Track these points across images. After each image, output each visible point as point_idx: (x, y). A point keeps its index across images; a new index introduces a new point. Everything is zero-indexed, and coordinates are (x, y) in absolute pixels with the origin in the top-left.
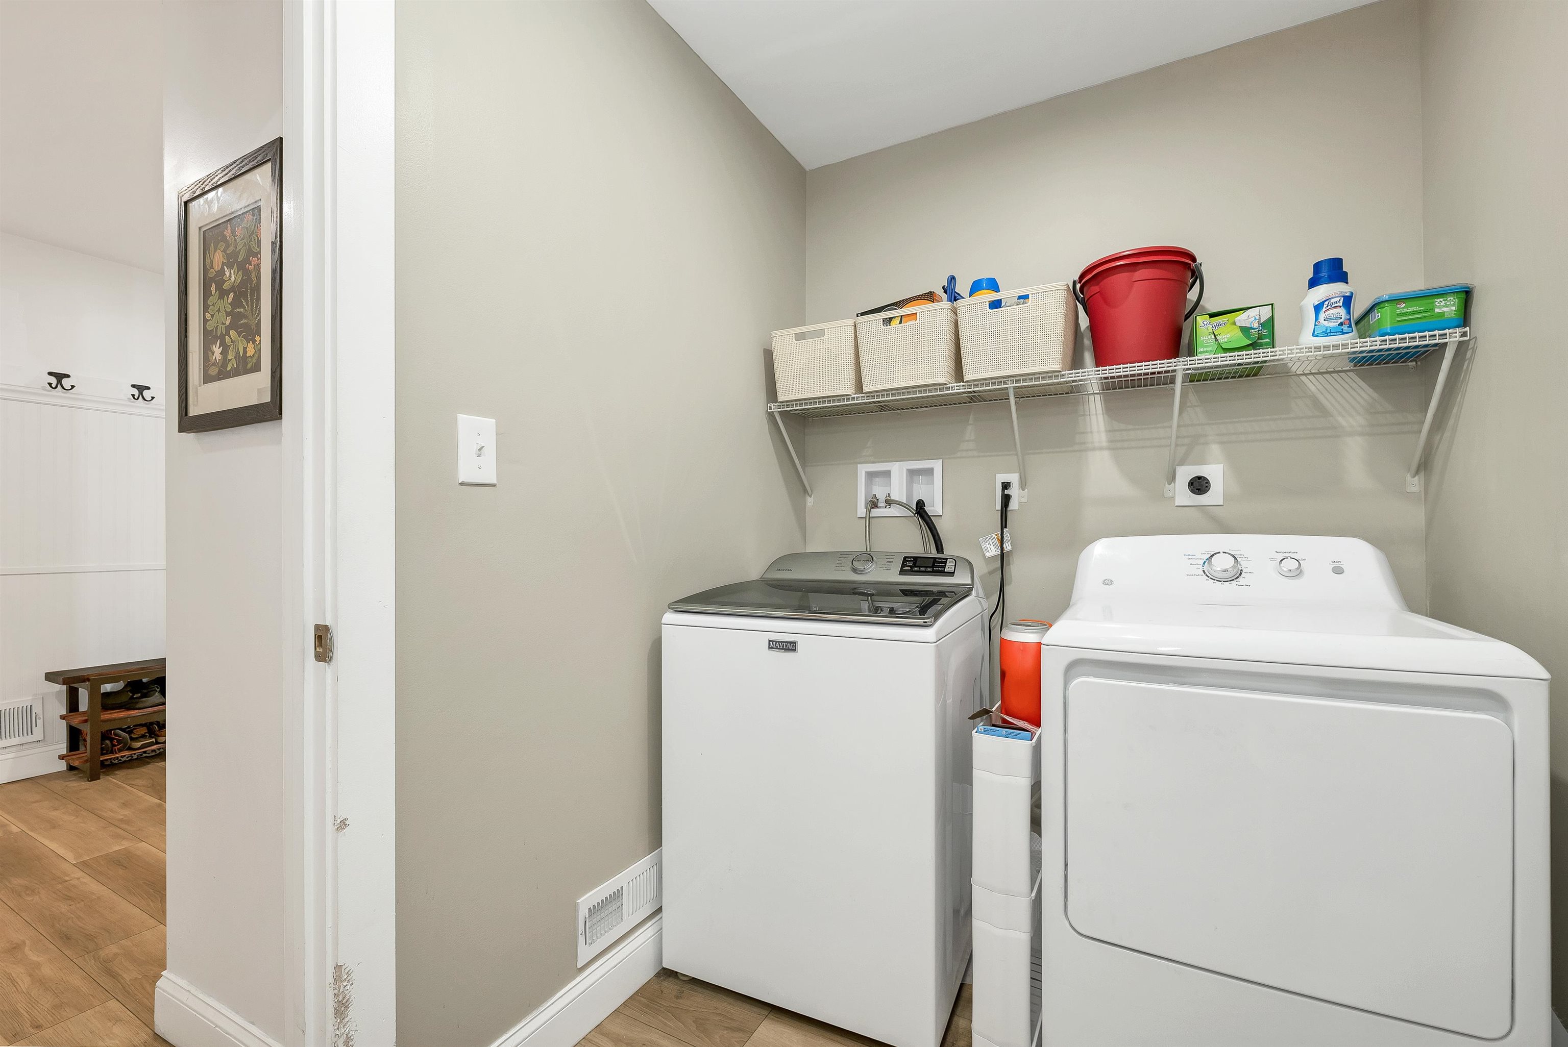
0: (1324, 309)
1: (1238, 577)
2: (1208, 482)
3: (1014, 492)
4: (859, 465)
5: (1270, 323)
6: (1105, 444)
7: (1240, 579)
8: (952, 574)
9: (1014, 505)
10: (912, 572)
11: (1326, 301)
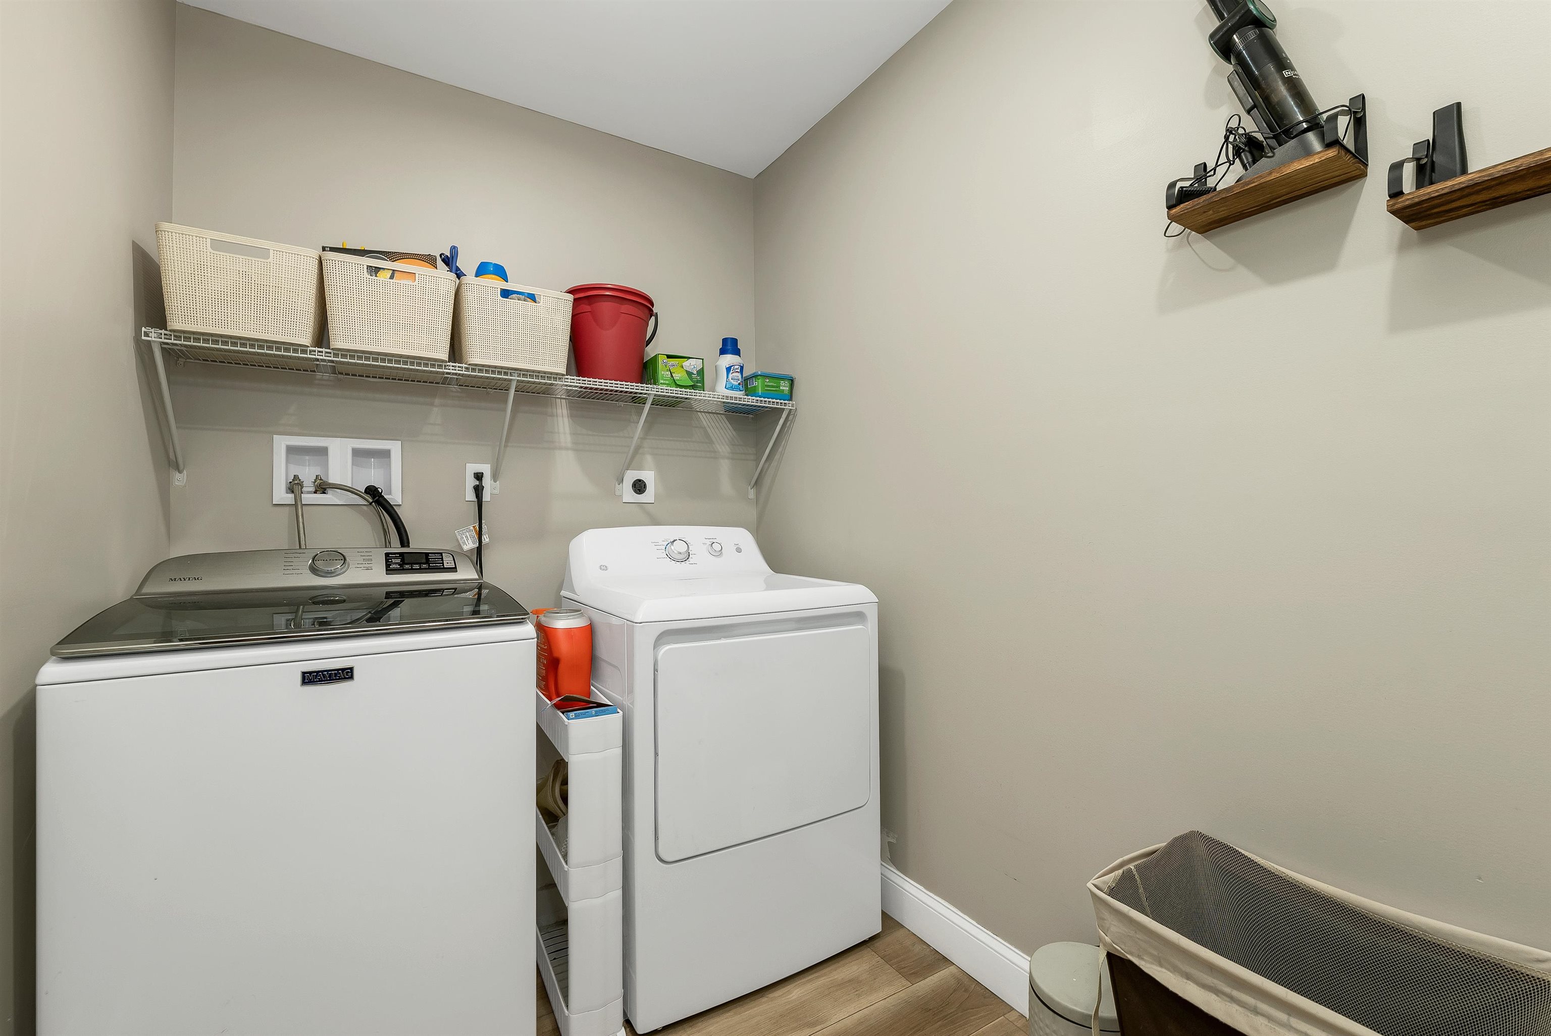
0: (731, 372)
1: (686, 560)
2: (645, 485)
3: (487, 482)
4: (274, 436)
5: (701, 372)
6: (569, 445)
7: (690, 559)
8: (454, 569)
9: (486, 497)
10: (401, 570)
11: (732, 366)
